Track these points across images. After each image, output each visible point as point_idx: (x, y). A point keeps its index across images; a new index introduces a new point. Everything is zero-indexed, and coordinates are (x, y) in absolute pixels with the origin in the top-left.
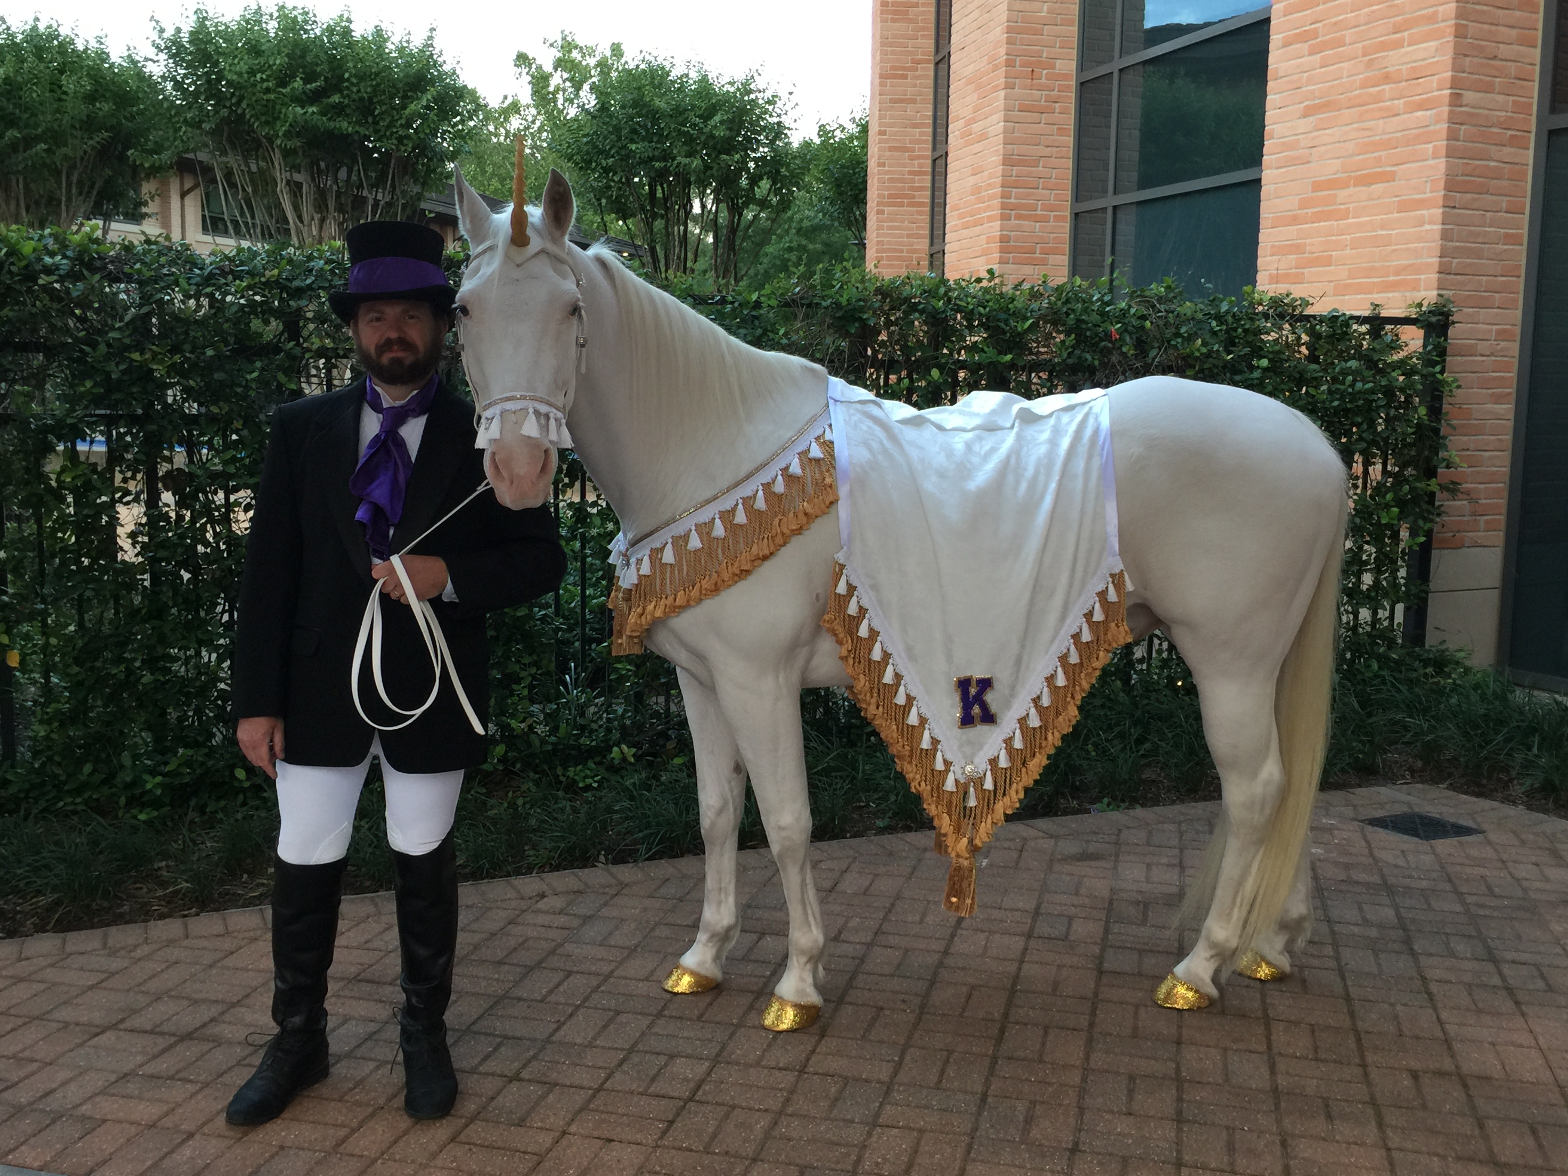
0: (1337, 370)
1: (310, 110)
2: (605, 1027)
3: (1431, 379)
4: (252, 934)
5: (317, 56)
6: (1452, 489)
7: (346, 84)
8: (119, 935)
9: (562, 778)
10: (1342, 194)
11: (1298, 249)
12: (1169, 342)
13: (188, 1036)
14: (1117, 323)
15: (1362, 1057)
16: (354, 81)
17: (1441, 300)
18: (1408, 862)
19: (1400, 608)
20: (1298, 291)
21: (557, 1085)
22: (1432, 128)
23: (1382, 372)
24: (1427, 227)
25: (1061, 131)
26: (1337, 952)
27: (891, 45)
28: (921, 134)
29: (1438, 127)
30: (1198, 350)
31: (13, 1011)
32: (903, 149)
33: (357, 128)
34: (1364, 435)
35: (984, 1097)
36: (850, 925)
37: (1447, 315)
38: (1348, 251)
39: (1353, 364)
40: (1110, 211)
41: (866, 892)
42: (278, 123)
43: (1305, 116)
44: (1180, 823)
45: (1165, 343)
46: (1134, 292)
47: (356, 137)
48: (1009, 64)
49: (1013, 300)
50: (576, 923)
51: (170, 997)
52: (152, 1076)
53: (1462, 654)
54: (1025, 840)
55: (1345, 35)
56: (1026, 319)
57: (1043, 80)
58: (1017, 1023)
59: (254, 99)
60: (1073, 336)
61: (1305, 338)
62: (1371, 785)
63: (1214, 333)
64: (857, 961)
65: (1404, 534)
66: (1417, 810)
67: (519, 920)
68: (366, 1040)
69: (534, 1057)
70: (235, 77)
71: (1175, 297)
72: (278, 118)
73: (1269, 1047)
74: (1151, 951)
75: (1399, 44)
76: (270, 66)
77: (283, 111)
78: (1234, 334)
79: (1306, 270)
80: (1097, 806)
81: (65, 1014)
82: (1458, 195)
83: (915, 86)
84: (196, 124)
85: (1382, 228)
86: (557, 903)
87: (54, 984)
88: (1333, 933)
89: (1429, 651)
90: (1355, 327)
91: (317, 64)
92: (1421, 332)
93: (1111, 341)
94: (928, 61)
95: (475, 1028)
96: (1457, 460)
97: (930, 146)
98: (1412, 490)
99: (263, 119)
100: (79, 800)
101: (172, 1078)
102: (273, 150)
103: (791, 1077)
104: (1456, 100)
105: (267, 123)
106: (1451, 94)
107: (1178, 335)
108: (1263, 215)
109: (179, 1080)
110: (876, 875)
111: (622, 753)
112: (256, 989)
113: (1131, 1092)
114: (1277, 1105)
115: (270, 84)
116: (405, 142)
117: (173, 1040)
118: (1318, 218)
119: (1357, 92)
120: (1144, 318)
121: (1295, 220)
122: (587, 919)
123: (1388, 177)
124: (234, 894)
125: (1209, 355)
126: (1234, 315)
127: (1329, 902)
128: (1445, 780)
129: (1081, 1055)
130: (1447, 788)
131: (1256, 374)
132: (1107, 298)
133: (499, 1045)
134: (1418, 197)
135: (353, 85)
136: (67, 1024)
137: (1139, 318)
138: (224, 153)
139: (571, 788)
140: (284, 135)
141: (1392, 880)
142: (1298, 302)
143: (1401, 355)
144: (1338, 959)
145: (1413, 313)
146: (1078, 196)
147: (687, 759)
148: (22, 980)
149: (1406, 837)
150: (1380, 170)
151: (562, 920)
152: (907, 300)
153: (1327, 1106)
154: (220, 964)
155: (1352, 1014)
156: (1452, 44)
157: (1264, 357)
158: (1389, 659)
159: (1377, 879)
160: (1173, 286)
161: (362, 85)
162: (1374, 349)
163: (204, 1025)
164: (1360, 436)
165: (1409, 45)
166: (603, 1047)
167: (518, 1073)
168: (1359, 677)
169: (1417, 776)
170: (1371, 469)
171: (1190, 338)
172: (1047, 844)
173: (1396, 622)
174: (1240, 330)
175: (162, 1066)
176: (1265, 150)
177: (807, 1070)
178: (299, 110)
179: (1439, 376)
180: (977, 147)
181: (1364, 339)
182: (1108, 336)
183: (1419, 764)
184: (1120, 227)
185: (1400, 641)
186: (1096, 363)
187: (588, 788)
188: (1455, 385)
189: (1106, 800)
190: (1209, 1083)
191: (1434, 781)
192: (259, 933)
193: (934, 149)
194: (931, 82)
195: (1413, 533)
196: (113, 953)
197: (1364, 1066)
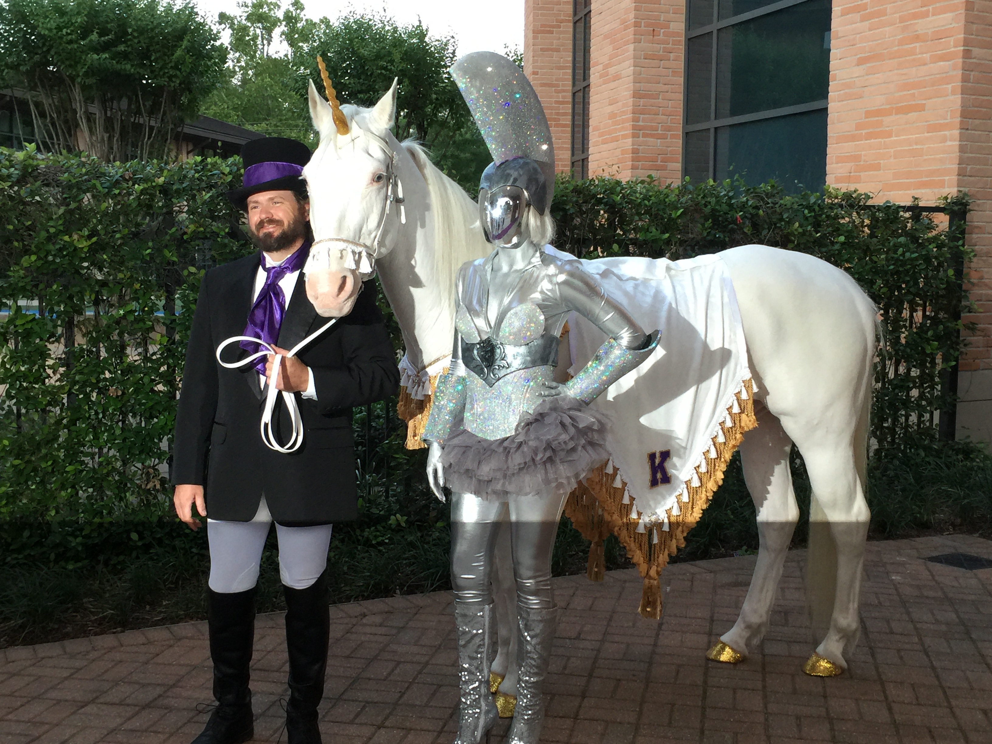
0: (891, 244)
1: (104, 56)
2: (434, 694)
3: (955, 250)
4: (167, 643)
5: (107, 16)
6: (972, 327)
7: (130, 37)
8: (72, 646)
9: (360, 538)
10: (887, 120)
11: (856, 158)
12: (775, 224)
13: (147, 706)
14: (741, 211)
15: (949, 702)
16: (136, 34)
17: (961, 195)
18: (960, 584)
19: (937, 414)
20: (862, 189)
21: (411, 729)
22: (951, 73)
23: (921, 246)
24: (949, 143)
25: (674, 73)
26: (921, 639)
27: (542, 8)
28: (564, 74)
29: (955, 73)
30: (796, 230)
31: (16, 694)
32: (550, 85)
33: (138, 70)
34: (911, 290)
35: (702, 732)
36: (585, 629)
37: (966, 205)
38: (892, 160)
39: (902, 239)
40: (712, 131)
41: (590, 609)
42: (79, 66)
43: (858, 65)
44: (798, 562)
45: (772, 225)
46: (749, 190)
47: (137, 76)
48: (637, 24)
49: (667, 196)
50: (394, 631)
51: (124, 683)
52: (132, 731)
53: (982, 445)
54: (693, 574)
55: (886, 8)
56: (677, 209)
57: (661, 37)
58: (713, 686)
59: (61, 48)
60: (710, 220)
61: (867, 222)
62: (927, 536)
63: (806, 218)
64: (595, 652)
65: (939, 360)
66: (960, 551)
67: (353, 630)
68: (271, 706)
69: (390, 714)
70: (46, 32)
71: (778, 193)
72: (79, 62)
73: (886, 698)
74: (794, 642)
75: (925, 15)
76: (72, 24)
77: (83, 57)
78: (820, 219)
79: (862, 174)
80: (739, 552)
81: (54, 694)
82: (970, 120)
83: (559, 39)
84: (15, 67)
85: (916, 144)
86: (377, 619)
87: (40, 677)
88: (916, 629)
89: (958, 443)
90: (902, 213)
91: (107, 22)
92: (948, 217)
93: (737, 225)
94: (568, 21)
95: (344, 697)
96: (976, 307)
97: (570, 83)
98: (946, 328)
99: (67, 63)
100: (21, 556)
101: (146, 731)
102: (74, 86)
103: (568, 722)
104: (967, 54)
105: (70, 66)
106: (964, 50)
107: (782, 219)
108: (829, 134)
109: (151, 732)
110: (596, 598)
111: (397, 520)
112: (183, 676)
113: (799, 726)
114: (898, 732)
115: (74, 37)
116: (174, 79)
117: (137, 708)
118: (869, 136)
119: (896, 48)
120: (757, 208)
121: (853, 138)
122: (401, 629)
123: (920, 108)
124: (143, 619)
125: (803, 234)
126: (819, 205)
127: (911, 610)
128: (978, 531)
129: (761, 705)
130: (979, 537)
131: (837, 247)
132: (731, 194)
133: (364, 707)
134: (942, 122)
135: (135, 37)
136: (59, 702)
137: (753, 208)
138: (33, 88)
139: (367, 543)
140: (83, 75)
141: (950, 595)
142: (863, 196)
143: (934, 233)
144: (923, 645)
145: (941, 204)
146: (687, 120)
147: (445, 524)
148: (14, 675)
149: (956, 568)
150: (914, 103)
151: (383, 630)
152: (594, 196)
153: (930, 731)
154: (152, 662)
155: (937, 677)
156: (963, 15)
157: (842, 235)
158: (931, 448)
159: (940, 594)
160: (776, 185)
161: (141, 39)
162: (916, 229)
163: (155, 699)
164: (908, 291)
165: (933, 15)
166: (436, 707)
167: (383, 723)
168: (912, 462)
169: (957, 528)
170: (915, 314)
171: (790, 222)
172: (709, 577)
173: (934, 423)
174: (824, 216)
175: (136, 723)
176: (830, 88)
177: (579, 717)
178: (95, 56)
179: (961, 248)
180: (612, 85)
181: (908, 222)
182: (734, 221)
183: (959, 521)
184: (719, 142)
185: (937, 436)
186: (727, 239)
187: (382, 543)
188: (973, 254)
189: (745, 548)
190: (850, 720)
191: (970, 532)
192: (172, 642)
193: (574, 85)
194: (570, 36)
195: (945, 359)
196: (72, 656)
197: (951, 708)
